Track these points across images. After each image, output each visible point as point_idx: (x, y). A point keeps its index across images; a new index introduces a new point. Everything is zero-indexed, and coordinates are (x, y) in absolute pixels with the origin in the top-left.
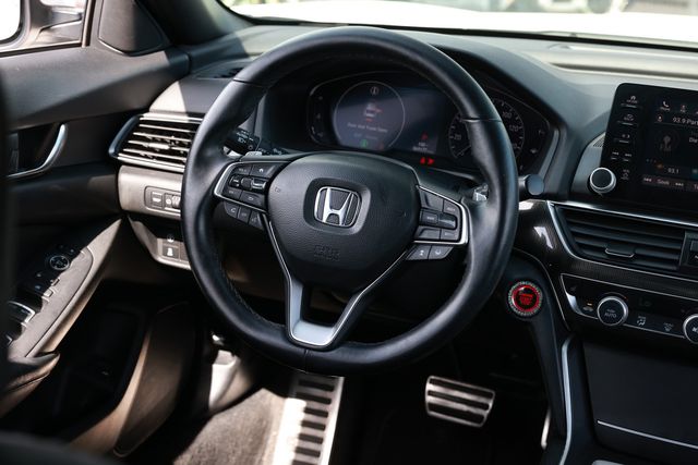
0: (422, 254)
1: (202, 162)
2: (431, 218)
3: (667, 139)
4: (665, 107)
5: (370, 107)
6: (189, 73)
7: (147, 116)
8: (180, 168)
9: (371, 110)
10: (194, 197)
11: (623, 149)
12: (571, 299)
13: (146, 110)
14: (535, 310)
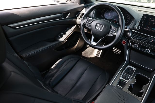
0: (109, 35)
1: (84, 19)
2: (111, 30)
3: (149, 23)
4: (150, 18)
5: (109, 13)
6: (87, 7)
7: (81, 12)
8: (81, 18)
9: (109, 14)
10: (82, 24)
11: (142, 24)
12: (130, 44)
13: (81, 11)
14: (125, 44)
